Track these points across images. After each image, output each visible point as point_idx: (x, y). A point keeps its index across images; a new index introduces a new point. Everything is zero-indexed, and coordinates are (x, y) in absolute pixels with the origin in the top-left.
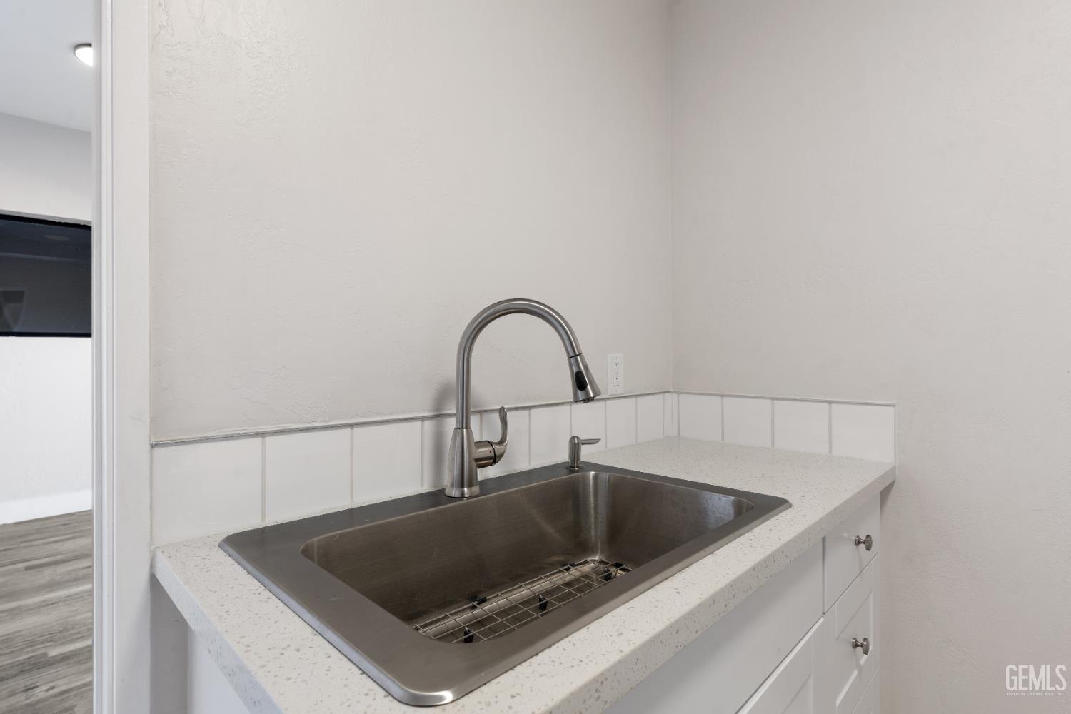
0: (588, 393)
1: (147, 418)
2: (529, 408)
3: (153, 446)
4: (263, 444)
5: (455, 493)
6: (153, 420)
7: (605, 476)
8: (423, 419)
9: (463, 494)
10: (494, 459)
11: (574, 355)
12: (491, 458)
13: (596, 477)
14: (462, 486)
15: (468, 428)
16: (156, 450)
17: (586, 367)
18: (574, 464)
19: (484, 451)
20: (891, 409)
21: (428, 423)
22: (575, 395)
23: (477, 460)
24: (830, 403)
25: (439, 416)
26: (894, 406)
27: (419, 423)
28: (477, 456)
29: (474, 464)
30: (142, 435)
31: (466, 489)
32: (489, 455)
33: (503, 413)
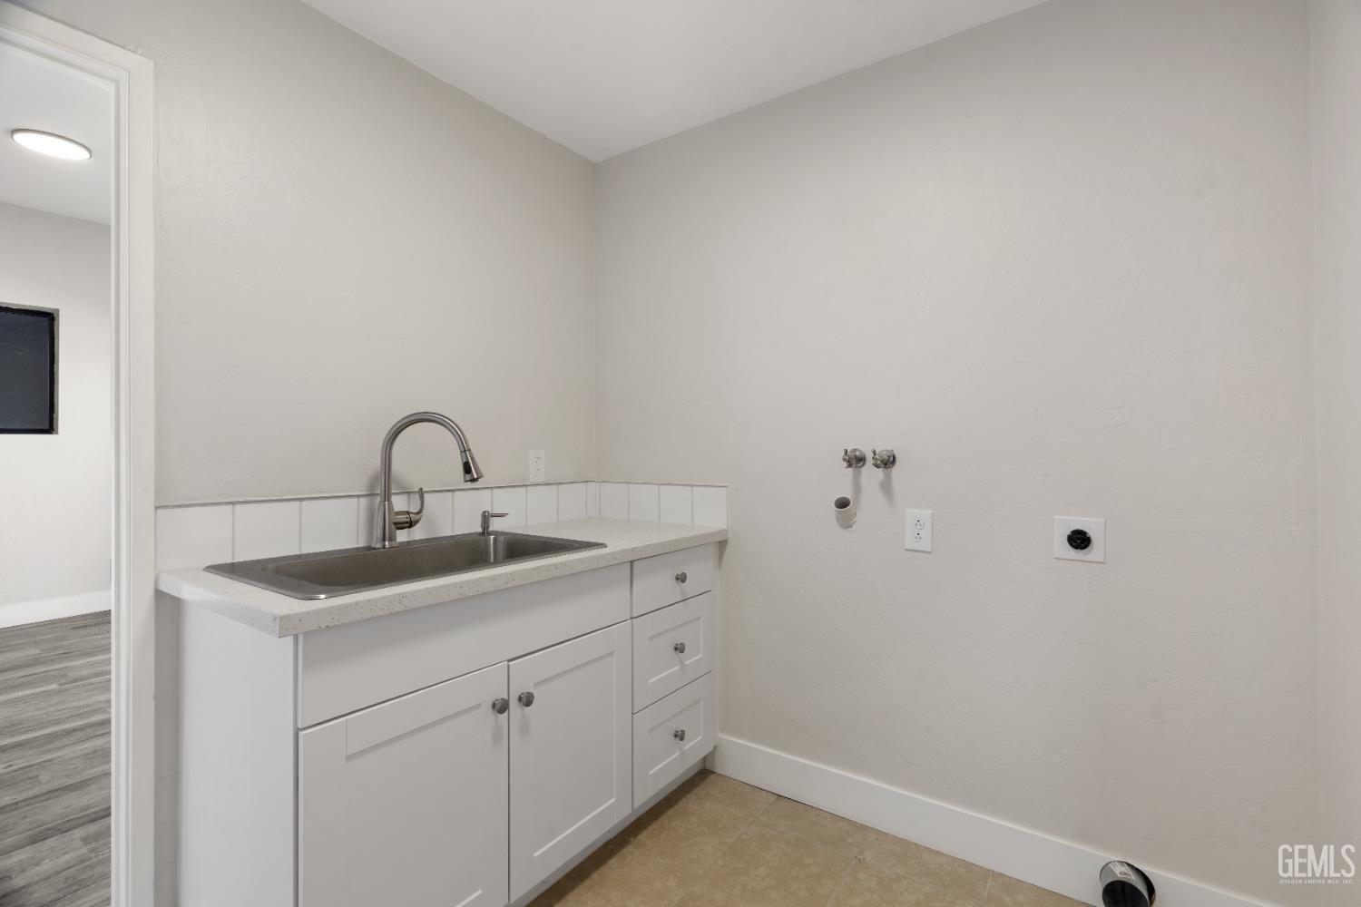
0: (473, 476)
1: (153, 489)
2: (453, 491)
3: (156, 508)
4: (233, 510)
5: (379, 545)
6: (157, 492)
7: (501, 538)
8: (358, 496)
9: (384, 547)
10: (411, 524)
11: (465, 450)
12: (407, 523)
13: (495, 540)
14: (384, 540)
15: (389, 500)
16: (158, 510)
17: (472, 459)
18: (485, 532)
19: (402, 518)
20: (725, 489)
21: (363, 500)
22: (465, 477)
23: (395, 524)
24: (692, 486)
25: (371, 495)
26: (726, 487)
27: (356, 499)
28: (395, 521)
29: (393, 527)
30: (150, 501)
31: (387, 543)
32: (406, 520)
33: (421, 493)
